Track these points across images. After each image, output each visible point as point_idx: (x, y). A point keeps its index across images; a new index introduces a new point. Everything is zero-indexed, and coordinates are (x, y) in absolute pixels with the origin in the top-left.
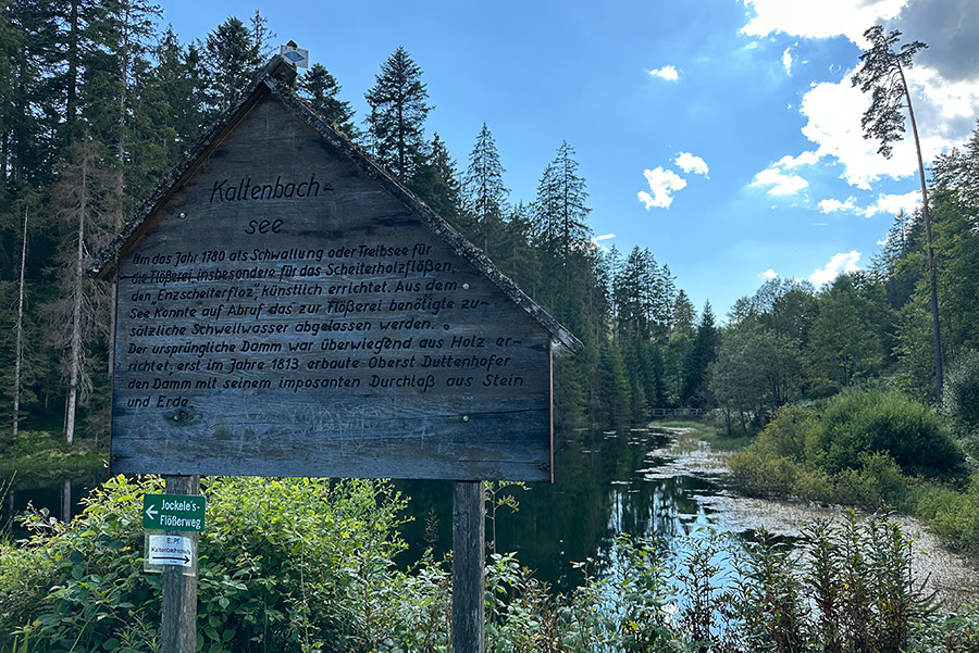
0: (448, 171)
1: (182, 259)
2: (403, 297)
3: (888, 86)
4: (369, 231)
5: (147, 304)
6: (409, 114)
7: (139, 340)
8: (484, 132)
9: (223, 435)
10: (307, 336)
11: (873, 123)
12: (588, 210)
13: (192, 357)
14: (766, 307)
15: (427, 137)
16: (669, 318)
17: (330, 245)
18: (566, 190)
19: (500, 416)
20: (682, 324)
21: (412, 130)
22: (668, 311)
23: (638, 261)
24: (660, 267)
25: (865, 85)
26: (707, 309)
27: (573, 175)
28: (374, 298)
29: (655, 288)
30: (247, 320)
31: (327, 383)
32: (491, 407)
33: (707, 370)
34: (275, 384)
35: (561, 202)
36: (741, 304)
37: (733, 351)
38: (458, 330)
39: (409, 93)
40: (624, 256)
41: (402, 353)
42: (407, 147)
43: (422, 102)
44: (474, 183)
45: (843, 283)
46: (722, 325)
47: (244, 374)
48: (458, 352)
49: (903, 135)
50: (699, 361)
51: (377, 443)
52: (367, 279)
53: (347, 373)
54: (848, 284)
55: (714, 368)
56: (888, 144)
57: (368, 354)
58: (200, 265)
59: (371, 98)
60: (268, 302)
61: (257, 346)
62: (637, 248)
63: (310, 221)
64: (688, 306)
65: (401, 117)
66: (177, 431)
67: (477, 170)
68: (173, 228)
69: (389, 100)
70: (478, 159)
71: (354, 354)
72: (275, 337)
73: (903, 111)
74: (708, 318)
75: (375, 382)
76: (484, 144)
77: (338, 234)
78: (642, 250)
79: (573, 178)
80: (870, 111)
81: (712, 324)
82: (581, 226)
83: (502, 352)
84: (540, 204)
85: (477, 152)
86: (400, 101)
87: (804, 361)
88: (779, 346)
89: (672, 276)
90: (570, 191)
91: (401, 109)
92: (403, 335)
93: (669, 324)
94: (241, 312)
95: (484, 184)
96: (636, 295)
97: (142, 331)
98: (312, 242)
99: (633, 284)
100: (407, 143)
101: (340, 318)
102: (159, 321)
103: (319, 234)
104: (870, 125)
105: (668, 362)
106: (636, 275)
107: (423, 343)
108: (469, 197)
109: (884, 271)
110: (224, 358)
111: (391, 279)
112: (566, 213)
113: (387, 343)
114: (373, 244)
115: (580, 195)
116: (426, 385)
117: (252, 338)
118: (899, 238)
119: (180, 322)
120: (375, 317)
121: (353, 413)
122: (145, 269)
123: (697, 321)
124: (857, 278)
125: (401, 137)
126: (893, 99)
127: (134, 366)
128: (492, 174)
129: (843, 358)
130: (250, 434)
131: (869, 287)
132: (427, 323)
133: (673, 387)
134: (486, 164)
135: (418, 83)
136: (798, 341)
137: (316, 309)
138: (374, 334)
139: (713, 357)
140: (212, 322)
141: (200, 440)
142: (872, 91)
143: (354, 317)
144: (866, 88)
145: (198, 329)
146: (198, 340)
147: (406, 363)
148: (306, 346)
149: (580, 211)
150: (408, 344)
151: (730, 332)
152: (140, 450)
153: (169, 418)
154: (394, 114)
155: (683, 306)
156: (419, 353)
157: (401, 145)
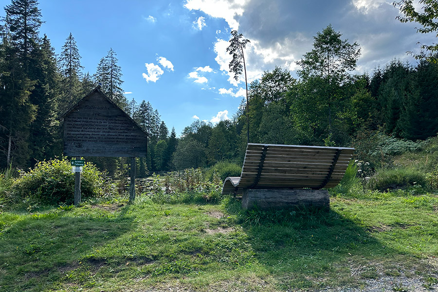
0: (50, 53)
1: (79, 118)
2: (122, 128)
3: (238, 54)
4: (116, 117)
5: (71, 126)
6: (30, 22)
7: (69, 132)
8: (70, 37)
9: (88, 150)
10: (105, 133)
11: (233, 66)
12: (122, 82)
13: (82, 136)
14: (195, 131)
15: (41, 36)
16: (157, 133)
17: (109, 118)
18: (112, 71)
19: (139, 147)
20: (163, 136)
21: (32, 31)
22: (157, 130)
23: (145, 107)
24: (154, 111)
25: (231, 52)
26: (173, 130)
27: (115, 64)
28: (117, 128)
29: (152, 120)
30: (93, 130)
31: (108, 141)
32: (138, 146)
33: (172, 156)
34: (98, 141)
35: (109, 76)
36: (186, 129)
37: (182, 148)
38: (132, 134)
39: (31, 12)
40: (138, 104)
41: (123, 137)
42: (28, 39)
43: (38, 18)
44: (65, 61)
45: (222, 124)
46: (179, 137)
47: (92, 139)
48: (132, 137)
49: (242, 72)
50: (169, 152)
51: (118, 151)
52: (116, 125)
53: (112, 140)
54: (223, 125)
55: (175, 154)
56: (237, 75)
57: (116, 137)
58: (82, 120)
59: (7, 10)
60: (97, 127)
61: (94, 135)
62: (144, 101)
63: (105, 114)
64: (166, 128)
65: (26, 24)
66: (78, 149)
67: (66, 55)
68: (77, 113)
69: (19, 13)
70: (67, 50)
71: (114, 137)
72: (98, 133)
73: (242, 64)
74: (173, 134)
75: (117, 141)
76: (70, 42)
77: (110, 117)
78: (146, 102)
79: (115, 66)
80: (232, 62)
81: (175, 136)
82: (119, 88)
83: (139, 138)
84: (98, 75)
85: (66, 46)
86: (26, 15)
87: (207, 152)
88: (198, 146)
89: (159, 115)
90: (114, 72)
91: (26, 20)
92: (122, 134)
93: (157, 136)
94: (91, 128)
95: (70, 62)
96: (143, 122)
97: (70, 131)
98: (105, 118)
99: (142, 117)
100: (30, 37)
101: (110, 131)
102: (74, 129)
103: (107, 116)
104: (232, 67)
105: (156, 152)
106: (143, 113)
107: (126, 136)
108: (61, 67)
109: (237, 120)
110: (88, 136)
111: (121, 125)
112: (111, 82)
113: (120, 135)
114: (117, 119)
115: (118, 74)
116: (126, 142)
117: (94, 133)
118: (242, 108)
119: (78, 130)
120: (118, 131)
121: (113, 146)
122: (71, 119)
123: (169, 135)
124: (227, 122)
125: (25, 33)
126: (239, 59)
127: (68, 137)
128: (74, 58)
129: (219, 152)
130: (93, 150)
131: (231, 126)
132: (127, 132)
133: (159, 162)
134: (71, 53)
135: (36, 8)
136: (205, 145)
137: (106, 129)
138: (117, 134)
139: (175, 150)
140: (85, 130)
141: (84, 150)
142: (233, 55)
143: (113, 131)
144: (231, 53)
145: (82, 131)
146: (83, 133)
147: (123, 139)
148: (104, 135)
149: (118, 81)
150: (123, 136)
151: (182, 140)
152: (70, 152)
153: (76, 146)
154: (21, 21)
155: (163, 128)
156: (125, 137)
157: (25, 38)
